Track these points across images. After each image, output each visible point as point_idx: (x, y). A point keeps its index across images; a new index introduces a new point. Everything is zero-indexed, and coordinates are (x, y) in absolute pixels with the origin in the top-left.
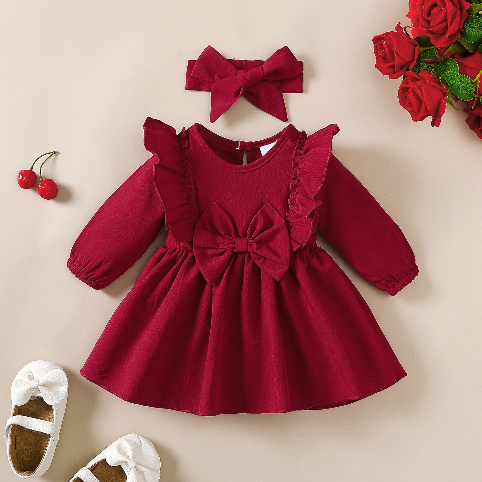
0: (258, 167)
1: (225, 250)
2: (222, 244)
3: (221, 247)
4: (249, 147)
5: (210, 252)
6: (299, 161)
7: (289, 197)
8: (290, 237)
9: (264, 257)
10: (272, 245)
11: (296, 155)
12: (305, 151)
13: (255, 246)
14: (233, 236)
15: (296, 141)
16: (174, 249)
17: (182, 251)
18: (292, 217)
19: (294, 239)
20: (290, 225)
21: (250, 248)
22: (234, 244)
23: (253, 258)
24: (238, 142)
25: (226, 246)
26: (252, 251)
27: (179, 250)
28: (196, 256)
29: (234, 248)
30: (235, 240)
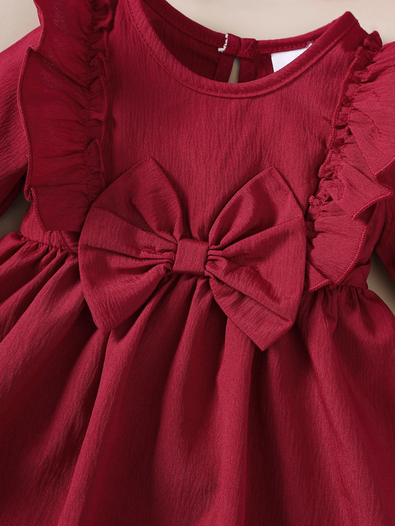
0: (260, 93)
1: (151, 262)
2: (148, 248)
3: (143, 254)
4: (248, 51)
5: (116, 262)
6: (356, 95)
7: (324, 162)
8: (308, 259)
9: (240, 293)
10: (263, 268)
11: (350, 81)
12: (373, 74)
13: (223, 264)
14: (177, 234)
15: (356, 50)
16: (38, 245)
17: (53, 250)
18: (322, 208)
19: (317, 263)
20: (314, 228)
21: (212, 267)
22: (175, 252)
23: (213, 291)
24: (224, 35)
25: (156, 254)
26: (214, 275)
27: (48, 248)
28: (83, 266)
29: (174, 262)
30: (179, 243)
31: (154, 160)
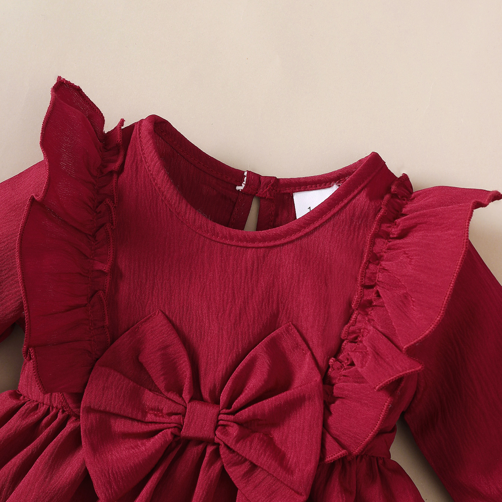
0: (278, 242)
1: (157, 427)
3: (150, 417)
4: (269, 190)
5: (119, 426)
6: (385, 252)
7: (348, 322)
8: (325, 426)
9: (251, 463)
10: (277, 435)
13: (234, 430)
14: (186, 395)
15: (382, 198)
16: (38, 405)
17: (54, 410)
18: (343, 372)
19: (334, 431)
20: (333, 393)
21: (222, 434)
22: (184, 416)
23: (223, 460)
24: (244, 172)
25: (163, 417)
26: (224, 443)
27: (49, 409)
28: (85, 431)
29: (182, 426)
30: (188, 407)
31: (164, 313)
